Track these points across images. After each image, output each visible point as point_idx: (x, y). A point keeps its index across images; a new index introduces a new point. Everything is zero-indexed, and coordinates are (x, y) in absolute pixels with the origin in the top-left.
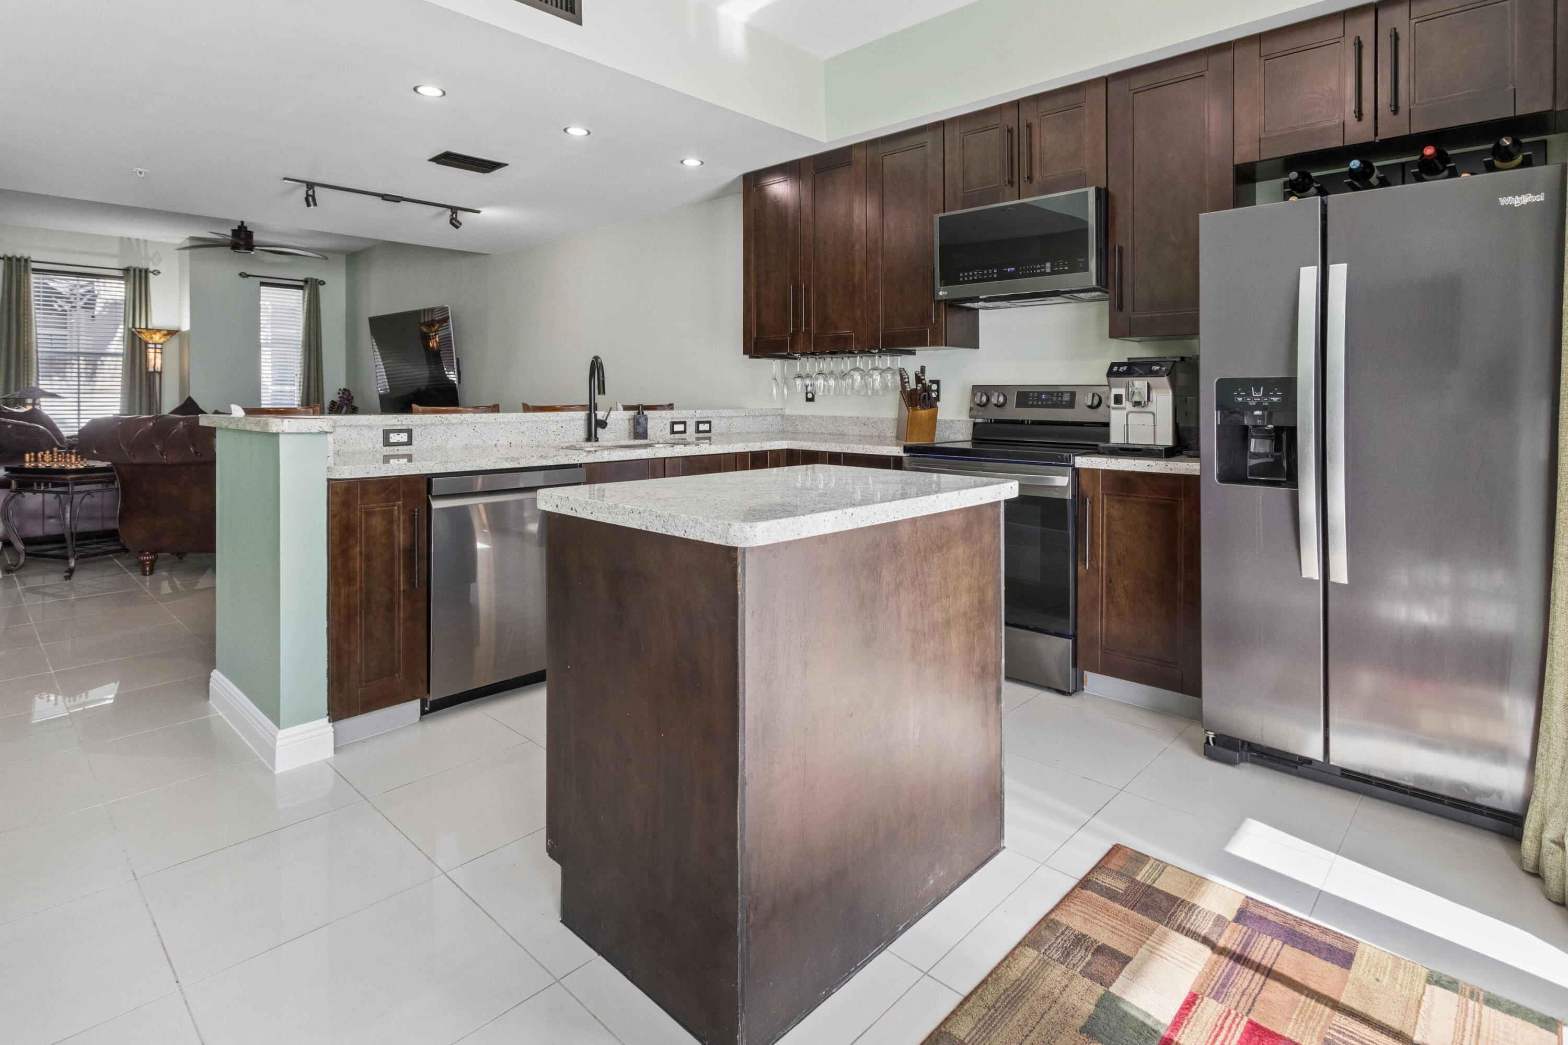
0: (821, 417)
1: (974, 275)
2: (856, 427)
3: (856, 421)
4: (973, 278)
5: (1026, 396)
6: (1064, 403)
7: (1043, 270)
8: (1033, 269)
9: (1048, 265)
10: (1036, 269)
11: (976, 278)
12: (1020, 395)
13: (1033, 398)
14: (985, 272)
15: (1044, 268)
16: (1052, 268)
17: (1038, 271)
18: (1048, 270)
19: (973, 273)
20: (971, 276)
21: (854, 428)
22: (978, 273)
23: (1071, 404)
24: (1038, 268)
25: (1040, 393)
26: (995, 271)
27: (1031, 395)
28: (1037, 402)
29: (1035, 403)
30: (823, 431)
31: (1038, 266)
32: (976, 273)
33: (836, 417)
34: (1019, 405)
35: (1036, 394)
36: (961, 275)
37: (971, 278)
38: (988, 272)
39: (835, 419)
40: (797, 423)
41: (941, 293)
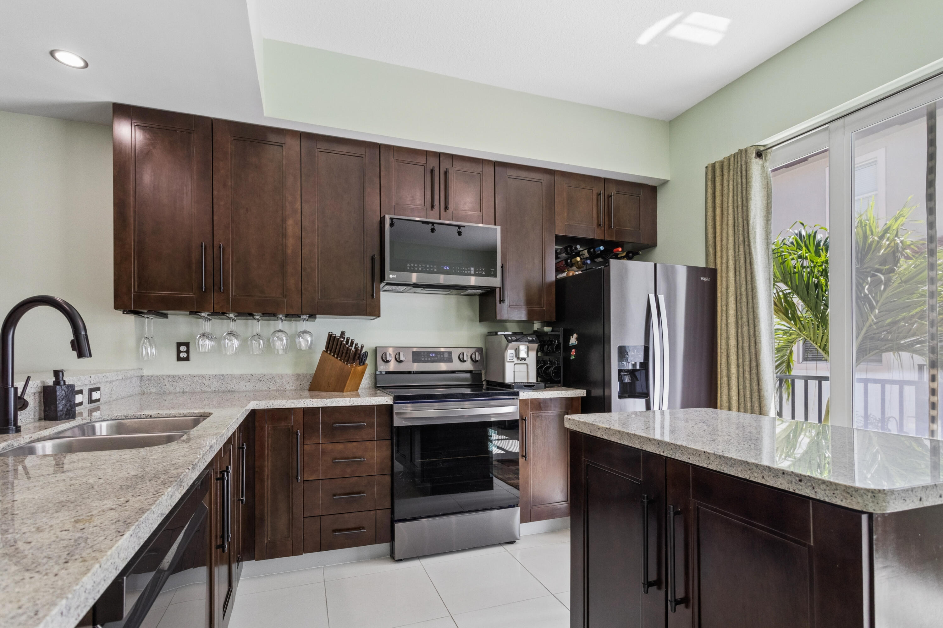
0: (203, 376)
1: (418, 267)
2: (249, 383)
3: (249, 378)
4: (418, 269)
5: (418, 356)
6: (445, 359)
7: (469, 272)
8: (462, 270)
9: (472, 269)
10: (465, 270)
11: (420, 269)
12: (414, 353)
13: (424, 356)
14: (428, 266)
15: (470, 270)
16: (475, 271)
17: (466, 272)
18: (472, 272)
19: (418, 265)
20: (417, 267)
21: (247, 384)
22: (422, 266)
23: (450, 360)
24: (466, 270)
25: (429, 353)
26: (435, 267)
27: (422, 354)
28: (428, 359)
29: (426, 359)
30: (206, 389)
31: (466, 269)
32: (420, 265)
33: (222, 375)
34: (414, 361)
35: (426, 353)
36: (408, 265)
37: (416, 269)
38: (430, 266)
39: (222, 377)
40: (166, 383)
41: (391, 276)
